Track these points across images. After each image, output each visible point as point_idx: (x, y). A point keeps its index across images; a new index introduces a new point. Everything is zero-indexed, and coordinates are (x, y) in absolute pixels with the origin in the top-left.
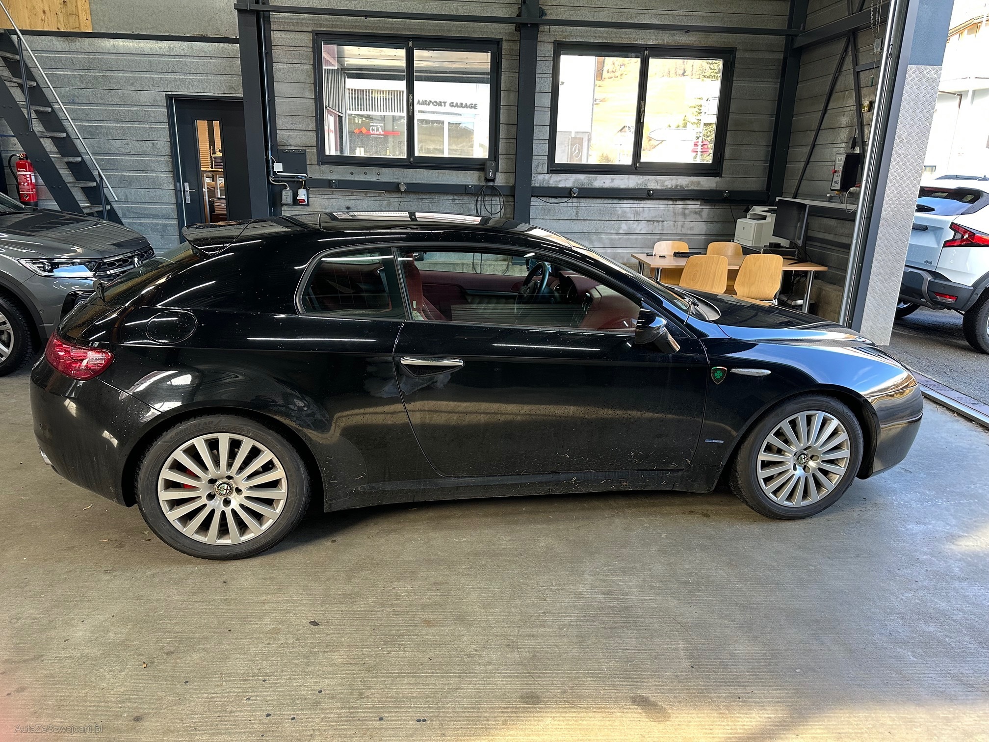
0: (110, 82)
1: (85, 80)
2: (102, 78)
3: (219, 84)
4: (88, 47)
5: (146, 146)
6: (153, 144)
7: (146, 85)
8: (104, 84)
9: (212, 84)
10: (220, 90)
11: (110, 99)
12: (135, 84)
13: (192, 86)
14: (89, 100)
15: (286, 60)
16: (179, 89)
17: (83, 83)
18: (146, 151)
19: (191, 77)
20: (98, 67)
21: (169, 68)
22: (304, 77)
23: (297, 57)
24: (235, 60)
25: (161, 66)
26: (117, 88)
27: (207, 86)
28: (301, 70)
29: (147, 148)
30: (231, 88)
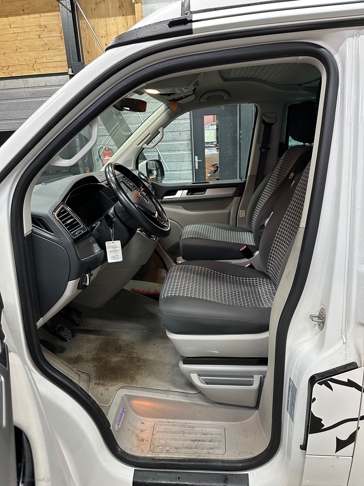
5: (176, 135)
6: (180, 133)
18: (175, 138)
29: (176, 136)
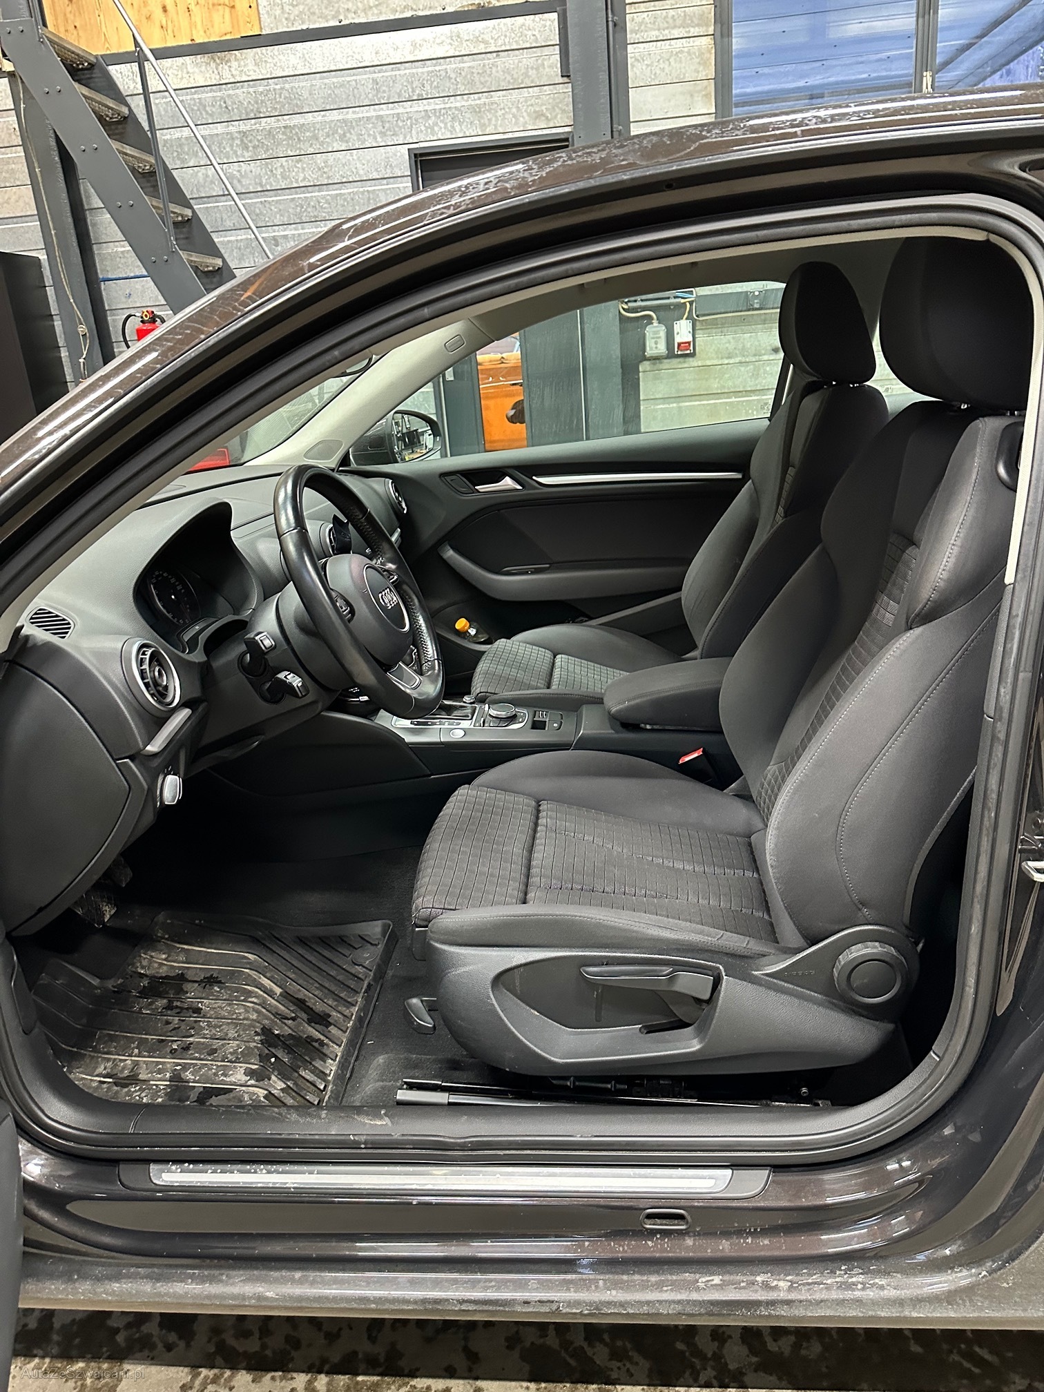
0: (299, 139)
1: (251, 141)
2: (284, 133)
3: (514, 110)
4: (256, 68)
7: (369, 135)
8: (288, 144)
9: (500, 113)
10: (516, 123)
11: (302, 175)
12: (348, 135)
13: (461, 124)
14: (261, 185)
15: (656, 33)
16: (433, 133)
17: (247, 148)
19: (458, 105)
20: (276, 109)
21: (413, 91)
22: (693, 68)
23: (679, 22)
24: (546, 51)
25: (398, 87)
26: (312, 151)
27: (490, 120)
28: (689, 52)
30: (539, 115)
